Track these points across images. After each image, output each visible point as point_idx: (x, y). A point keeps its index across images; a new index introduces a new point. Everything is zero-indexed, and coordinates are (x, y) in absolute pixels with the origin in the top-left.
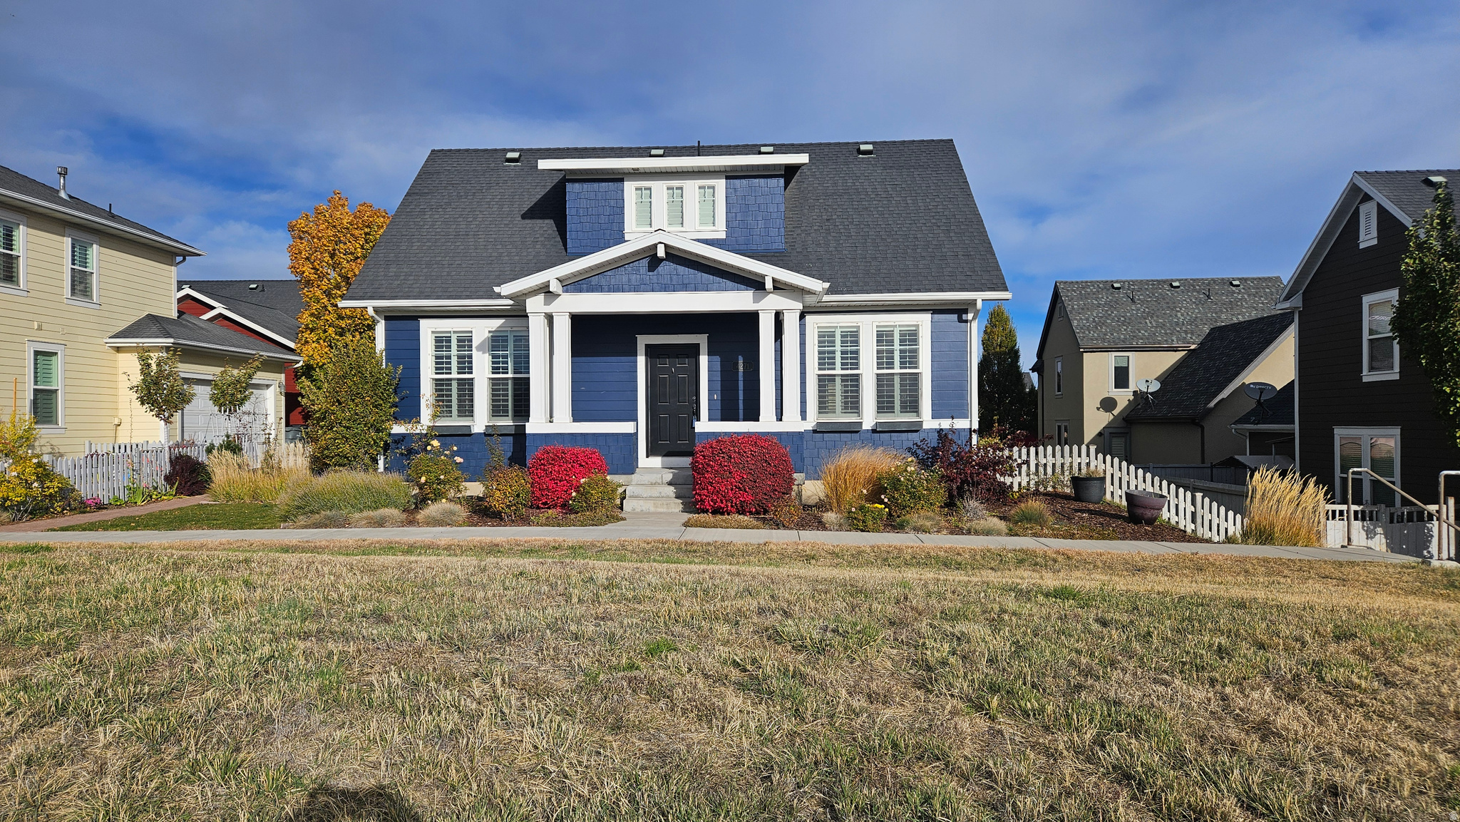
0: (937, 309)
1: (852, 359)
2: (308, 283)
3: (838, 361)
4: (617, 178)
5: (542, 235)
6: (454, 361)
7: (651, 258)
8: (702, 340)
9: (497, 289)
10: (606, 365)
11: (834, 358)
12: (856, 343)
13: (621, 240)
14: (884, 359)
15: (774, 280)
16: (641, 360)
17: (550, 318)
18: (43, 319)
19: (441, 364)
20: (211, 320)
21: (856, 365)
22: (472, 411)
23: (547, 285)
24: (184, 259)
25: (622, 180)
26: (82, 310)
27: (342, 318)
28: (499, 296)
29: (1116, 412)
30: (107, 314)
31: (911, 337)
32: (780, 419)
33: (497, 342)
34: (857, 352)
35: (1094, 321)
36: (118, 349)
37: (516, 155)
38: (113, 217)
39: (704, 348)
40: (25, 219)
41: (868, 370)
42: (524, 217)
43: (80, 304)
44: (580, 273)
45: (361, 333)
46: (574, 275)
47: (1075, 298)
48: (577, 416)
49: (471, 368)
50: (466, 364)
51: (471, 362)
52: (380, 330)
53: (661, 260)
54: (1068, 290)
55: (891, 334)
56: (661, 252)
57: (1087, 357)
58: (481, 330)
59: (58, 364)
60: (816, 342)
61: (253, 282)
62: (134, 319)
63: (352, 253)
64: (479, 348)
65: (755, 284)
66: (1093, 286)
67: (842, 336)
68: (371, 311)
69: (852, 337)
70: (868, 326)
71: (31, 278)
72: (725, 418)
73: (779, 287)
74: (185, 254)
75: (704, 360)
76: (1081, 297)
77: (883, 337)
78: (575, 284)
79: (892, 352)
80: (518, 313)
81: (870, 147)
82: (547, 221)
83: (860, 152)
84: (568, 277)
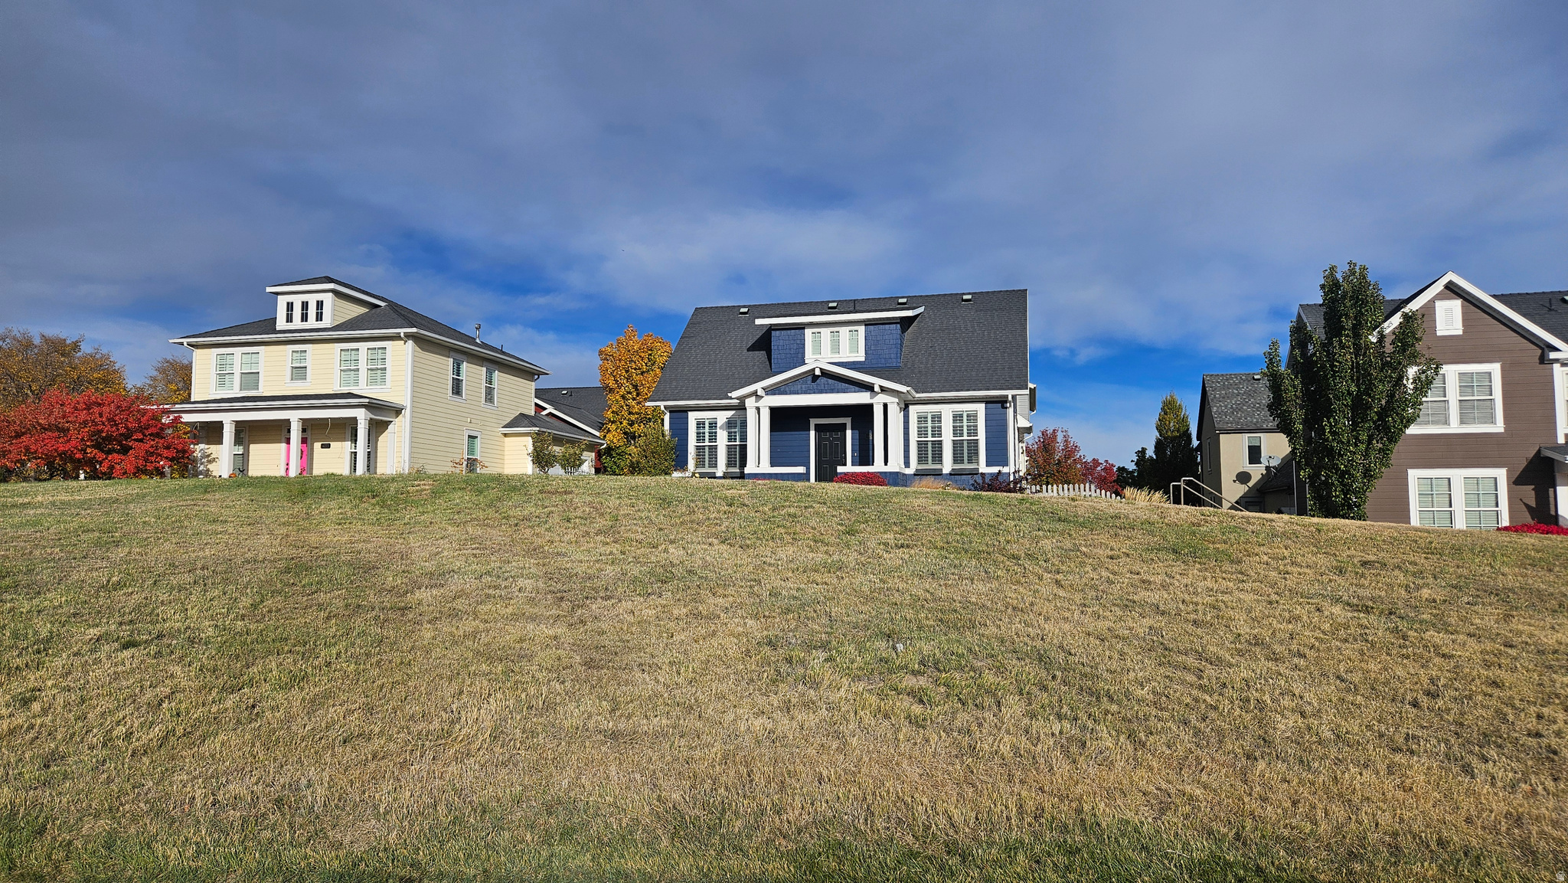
0: (988, 401)
1: (937, 431)
2: (611, 390)
3: (930, 433)
4: (801, 327)
5: (758, 361)
6: (707, 435)
7: (812, 376)
8: (848, 421)
9: (729, 395)
10: (791, 437)
11: (927, 431)
12: (940, 421)
13: (804, 363)
14: (957, 431)
15: (881, 387)
16: (812, 433)
17: (758, 409)
18: (472, 416)
19: (700, 437)
20: (547, 415)
21: (940, 435)
22: (716, 464)
23: (756, 392)
24: (539, 377)
25: (804, 328)
26: (489, 411)
27: (633, 414)
28: (731, 398)
29: (1251, 484)
30: (500, 413)
31: (972, 417)
32: (886, 464)
33: (730, 424)
34: (940, 427)
35: (1232, 407)
36: (505, 435)
37: (746, 310)
38: (504, 353)
39: (849, 426)
40: (466, 358)
41: (947, 438)
42: (748, 350)
43: (489, 406)
44: (775, 384)
45: (644, 424)
46: (771, 386)
47: (1218, 388)
48: (774, 463)
49: (716, 439)
50: (713, 437)
51: (716, 436)
52: (667, 418)
53: (819, 376)
54: (1213, 382)
55: (961, 416)
56: (818, 372)
57: (1224, 439)
58: (722, 417)
59: (478, 442)
60: (916, 422)
61: (564, 389)
62: (513, 416)
63: (640, 369)
64: (720, 428)
65: (869, 388)
66: (1236, 378)
67: (932, 418)
68: (663, 408)
69: (937, 418)
70: (947, 411)
71: (469, 392)
72: (861, 464)
73: (883, 389)
74: (540, 374)
75: (849, 433)
76: (1224, 387)
77: (957, 417)
78: (772, 391)
79: (962, 426)
80: (741, 408)
81: (969, 297)
82: (762, 352)
83: (963, 300)
84: (768, 387)
